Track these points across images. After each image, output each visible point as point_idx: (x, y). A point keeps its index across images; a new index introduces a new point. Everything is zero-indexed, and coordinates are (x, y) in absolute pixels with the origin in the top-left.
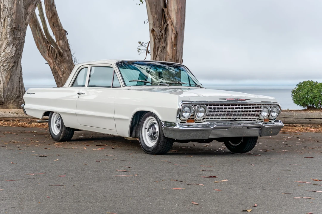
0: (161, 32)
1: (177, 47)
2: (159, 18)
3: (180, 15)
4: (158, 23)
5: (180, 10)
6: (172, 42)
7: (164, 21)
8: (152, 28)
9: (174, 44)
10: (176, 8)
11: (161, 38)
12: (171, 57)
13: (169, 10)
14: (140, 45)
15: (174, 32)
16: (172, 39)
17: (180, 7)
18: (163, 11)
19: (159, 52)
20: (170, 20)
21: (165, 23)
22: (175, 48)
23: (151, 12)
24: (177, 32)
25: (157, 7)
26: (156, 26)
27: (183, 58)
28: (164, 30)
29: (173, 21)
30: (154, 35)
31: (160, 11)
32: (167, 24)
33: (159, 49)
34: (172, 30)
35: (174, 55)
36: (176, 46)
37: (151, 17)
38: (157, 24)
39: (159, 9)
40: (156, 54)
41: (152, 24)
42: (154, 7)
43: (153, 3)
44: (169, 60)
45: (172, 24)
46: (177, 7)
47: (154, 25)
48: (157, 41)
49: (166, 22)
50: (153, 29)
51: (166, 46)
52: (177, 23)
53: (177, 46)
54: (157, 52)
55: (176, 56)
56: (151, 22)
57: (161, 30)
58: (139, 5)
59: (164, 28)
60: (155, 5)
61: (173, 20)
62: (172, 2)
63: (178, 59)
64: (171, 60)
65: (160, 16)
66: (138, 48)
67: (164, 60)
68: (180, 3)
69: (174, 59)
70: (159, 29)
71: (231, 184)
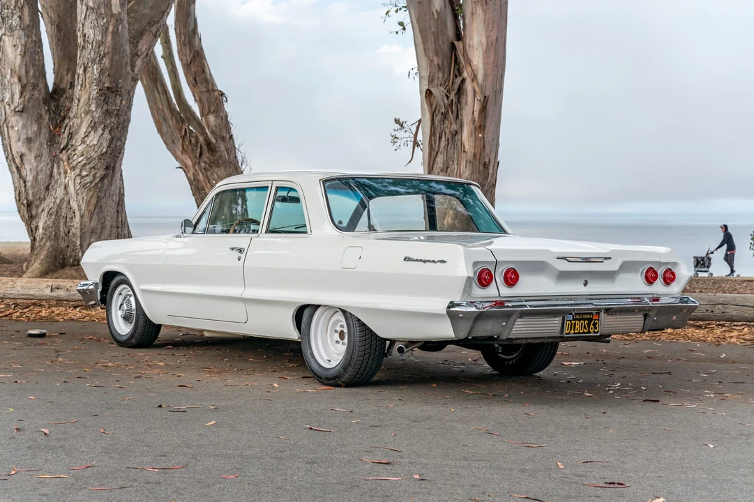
0: (448, 97)
1: (486, 132)
2: (443, 64)
3: (492, 57)
4: (441, 75)
5: (493, 46)
6: (474, 121)
7: (456, 71)
8: (426, 87)
9: (479, 124)
10: (484, 40)
11: (448, 111)
12: (470, 156)
13: (467, 46)
14: (398, 126)
15: (479, 97)
16: (473, 114)
17: (494, 38)
18: (453, 47)
19: (443, 144)
20: (469, 70)
21: (456, 77)
22: (480, 135)
23: (425, 50)
24: (485, 97)
25: (438, 38)
26: (436, 82)
27: (499, 158)
28: (455, 91)
29: (476, 73)
30: (431, 105)
31: (446, 48)
32: (461, 78)
33: (443, 138)
34: (475, 92)
35: (478, 151)
36: (484, 130)
37: (424, 62)
38: (438, 78)
39: (444, 43)
40: (436, 149)
41: (427, 77)
42: (431, 39)
43: (430, 28)
44: (466, 162)
45: (474, 78)
46: (488, 37)
47: (431, 81)
48: (438, 118)
49: (460, 74)
50: (428, 90)
51: (459, 131)
52: (485, 76)
53: (487, 129)
54: (437, 145)
55: (482, 155)
56: (426, 74)
57: (449, 91)
58: (397, 33)
59: (456, 87)
60: (433, 32)
61: (477, 69)
62: (475, 26)
63: (487, 161)
64: (470, 162)
65: (445, 60)
66: (394, 133)
67: (455, 163)
68: (493, 28)
69: (478, 162)
70: (442, 89)
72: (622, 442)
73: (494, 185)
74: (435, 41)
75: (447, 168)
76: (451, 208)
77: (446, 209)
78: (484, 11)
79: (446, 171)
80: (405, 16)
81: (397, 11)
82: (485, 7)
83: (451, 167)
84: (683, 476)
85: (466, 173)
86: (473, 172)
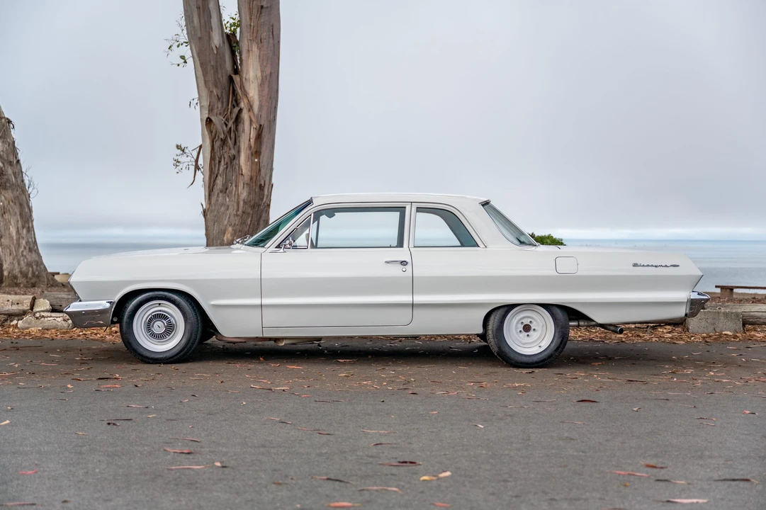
0: (226, 125)
1: (261, 157)
2: (222, 95)
3: (267, 90)
4: (220, 105)
5: (268, 80)
6: (251, 147)
7: (234, 102)
8: (207, 116)
9: (255, 150)
10: (259, 74)
11: (226, 137)
12: (247, 178)
13: (244, 79)
14: (179, 152)
15: (255, 125)
16: (250, 140)
17: (268, 72)
18: (231, 80)
19: (221, 168)
20: (246, 101)
21: (234, 107)
22: (256, 160)
23: (205, 82)
24: (261, 125)
25: (217, 72)
26: (215, 111)
27: (273, 181)
28: (233, 120)
29: (252, 103)
30: (211, 132)
31: (225, 81)
32: (239, 108)
33: (222, 162)
34: (251, 121)
35: (254, 174)
36: (259, 155)
37: (205, 93)
39: (222, 76)
40: (216, 172)
41: (207, 107)
42: (211, 72)
43: (210, 61)
44: (244, 184)
45: (250, 108)
46: (262, 72)
47: (211, 110)
48: (217, 144)
49: (238, 104)
50: (208, 118)
51: (236, 156)
52: (261, 107)
53: (262, 154)
54: (217, 168)
55: (258, 178)
56: (206, 103)
57: (227, 120)
58: (179, 65)
59: (234, 116)
60: (213, 66)
61: (253, 100)
62: (250, 61)
63: (263, 184)
64: (247, 184)
65: (224, 91)
66: (176, 158)
67: (234, 185)
68: (267, 64)
69: (254, 184)
70: (221, 117)
71: (465, 486)
72: (405, 425)
73: (269, 206)
74: (214, 74)
75: (227, 189)
76: (230, 225)
77: (226, 225)
78: (259, 49)
79: (226, 192)
80: (187, 51)
81: (178, 46)
82: (260, 45)
83: (230, 188)
84: (465, 453)
85: (244, 194)
86: (249, 194)
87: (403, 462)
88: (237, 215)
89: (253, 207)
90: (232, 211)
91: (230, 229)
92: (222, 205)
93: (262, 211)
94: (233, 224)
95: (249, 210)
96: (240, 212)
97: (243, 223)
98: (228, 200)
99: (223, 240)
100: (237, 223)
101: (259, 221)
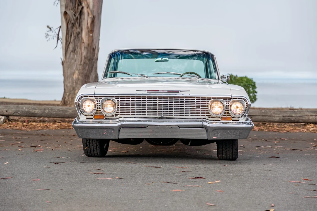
0: (75, 16)
1: (94, 33)
4: (71, 5)
6: (88, 28)
7: (79, 3)
8: (64, 10)
9: (90, 29)
11: (75, 22)
12: (86, 45)
14: (49, 29)
15: (90, 16)
16: (87, 24)
19: (72, 39)
20: (86, 3)
21: (79, 6)
22: (91, 35)
24: (94, 16)
26: (69, 8)
28: (79, 13)
29: (89, 4)
30: (67, 19)
32: (82, 7)
33: (73, 36)
34: (88, 14)
35: (90, 42)
40: (69, 41)
41: (64, 5)
44: (84, 47)
45: (88, 7)
47: (66, 7)
48: (70, 26)
49: (81, 4)
50: (65, 12)
51: (80, 32)
52: (94, 6)
54: (70, 39)
55: (92, 44)
57: (75, 13)
59: (79, 10)
61: (90, 2)
63: (94, 47)
64: (86, 48)
66: (47, 33)
67: (79, 48)
69: (90, 48)
70: (72, 11)
71: (227, 185)
73: (97, 59)
75: (75, 50)
77: (75, 70)
79: (74, 52)
83: (77, 50)
84: (223, 175)
85: (84, 54)
86: (87, 53)
87: (197, 178)
88: (81, 65)
89: (89, 60)
90: (78, 62)
91: (77, 72)
92: (73, 59)
93: (94, 62)
94: (78, 69)
95: (87, 62)
96: (82, 63)
97: (84, 69)
98: (75, 56)
99: (73, 78)
100: (80, 68)
101: (92, 67)
